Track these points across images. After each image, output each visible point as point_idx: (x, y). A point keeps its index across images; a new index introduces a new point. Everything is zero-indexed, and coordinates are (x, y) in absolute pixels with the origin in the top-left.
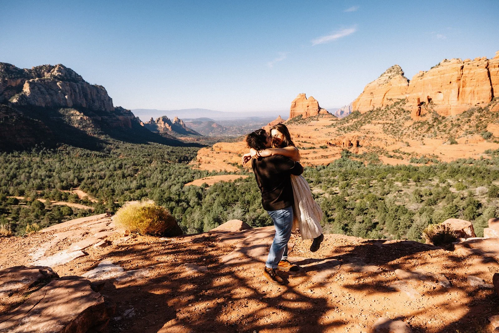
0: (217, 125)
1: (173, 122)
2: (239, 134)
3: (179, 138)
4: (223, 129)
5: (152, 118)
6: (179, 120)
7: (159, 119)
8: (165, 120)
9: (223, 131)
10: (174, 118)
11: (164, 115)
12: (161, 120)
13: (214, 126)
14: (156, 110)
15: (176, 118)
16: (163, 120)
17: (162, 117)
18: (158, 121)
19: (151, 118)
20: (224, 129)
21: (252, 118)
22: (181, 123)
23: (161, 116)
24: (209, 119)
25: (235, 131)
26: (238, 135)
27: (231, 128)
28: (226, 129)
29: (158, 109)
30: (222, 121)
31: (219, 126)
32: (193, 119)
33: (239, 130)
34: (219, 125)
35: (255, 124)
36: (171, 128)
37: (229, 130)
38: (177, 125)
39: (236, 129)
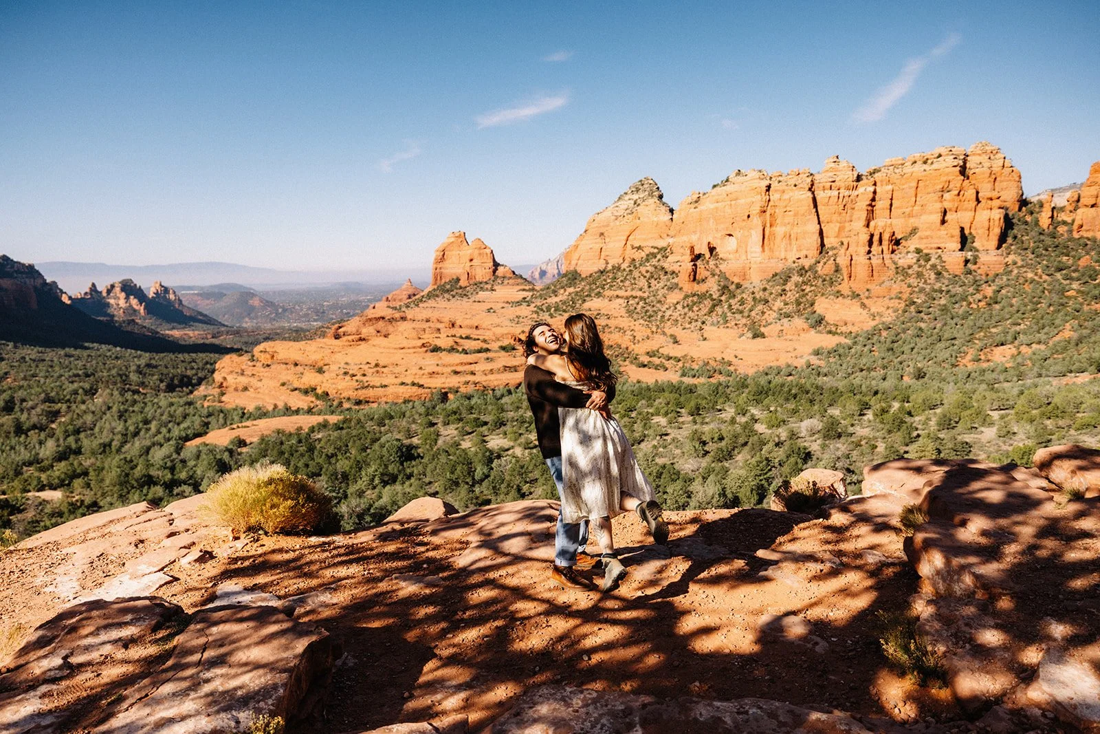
0: (262, 300)
1: (151, 295)
2: (315, 320)
3: (167, 332)
4: (277, 310)
5: (93, 285)
6: (166, 290)
7: (113, 286)
8: (129, 289)
9: (277, 314)
10: (153, 285)
11: (127, 277)
12: (117, 289)
13: (255, 302)
14: (103, 264)
15: (158, 285)
16: (123, 290)
17: (120, 282)
18: (109, 292)
19: (90, 285)
20: (280, 310)
21: (344, 284)
22: (172, 297)
23: (117, 279)
24: (241, 286)
25: (306, 315)
26: (315, 323)
27: (297, 307)
28: (285, 310)
29: (108, 264)
30: (274, 292)
31: (268, 304)
32: (202, 288)
33: (317, 312)
34: (267, 302)
35: (353, 297)
36: (144, 309)
37: (292, 312)
38: (162, 301)
39: (310, 309)
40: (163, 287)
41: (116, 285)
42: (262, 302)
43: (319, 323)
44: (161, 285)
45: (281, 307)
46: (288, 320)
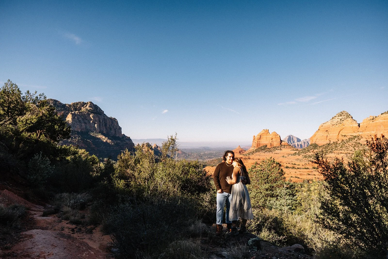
0: (181, 151)
1: (153, 148)
2: (199, 159)
4: (186, 155)
6: (158, 147)
8: (148, 145)
9: (187, 156)
10: (154, 145)
11: (147, 142)
12: (145, 146)
17: (146, 144)
18: (143, 146)
19: (139, 144)
20: (187, 155)
21: (204, 147)
22: (159, 149)
25: (196, 157)
26: (200, 160)
27: (192, 154)
28: (189, 155)
30: (182, 149)
31: (183, 153)
33: (199, 156)
35: (209, 152)
37: (191, 156)
38: (156, 150)
39: (197, 155)
40: (157, 146)
43: (201, 160)
45: (187, 154)
46: (191, 158)
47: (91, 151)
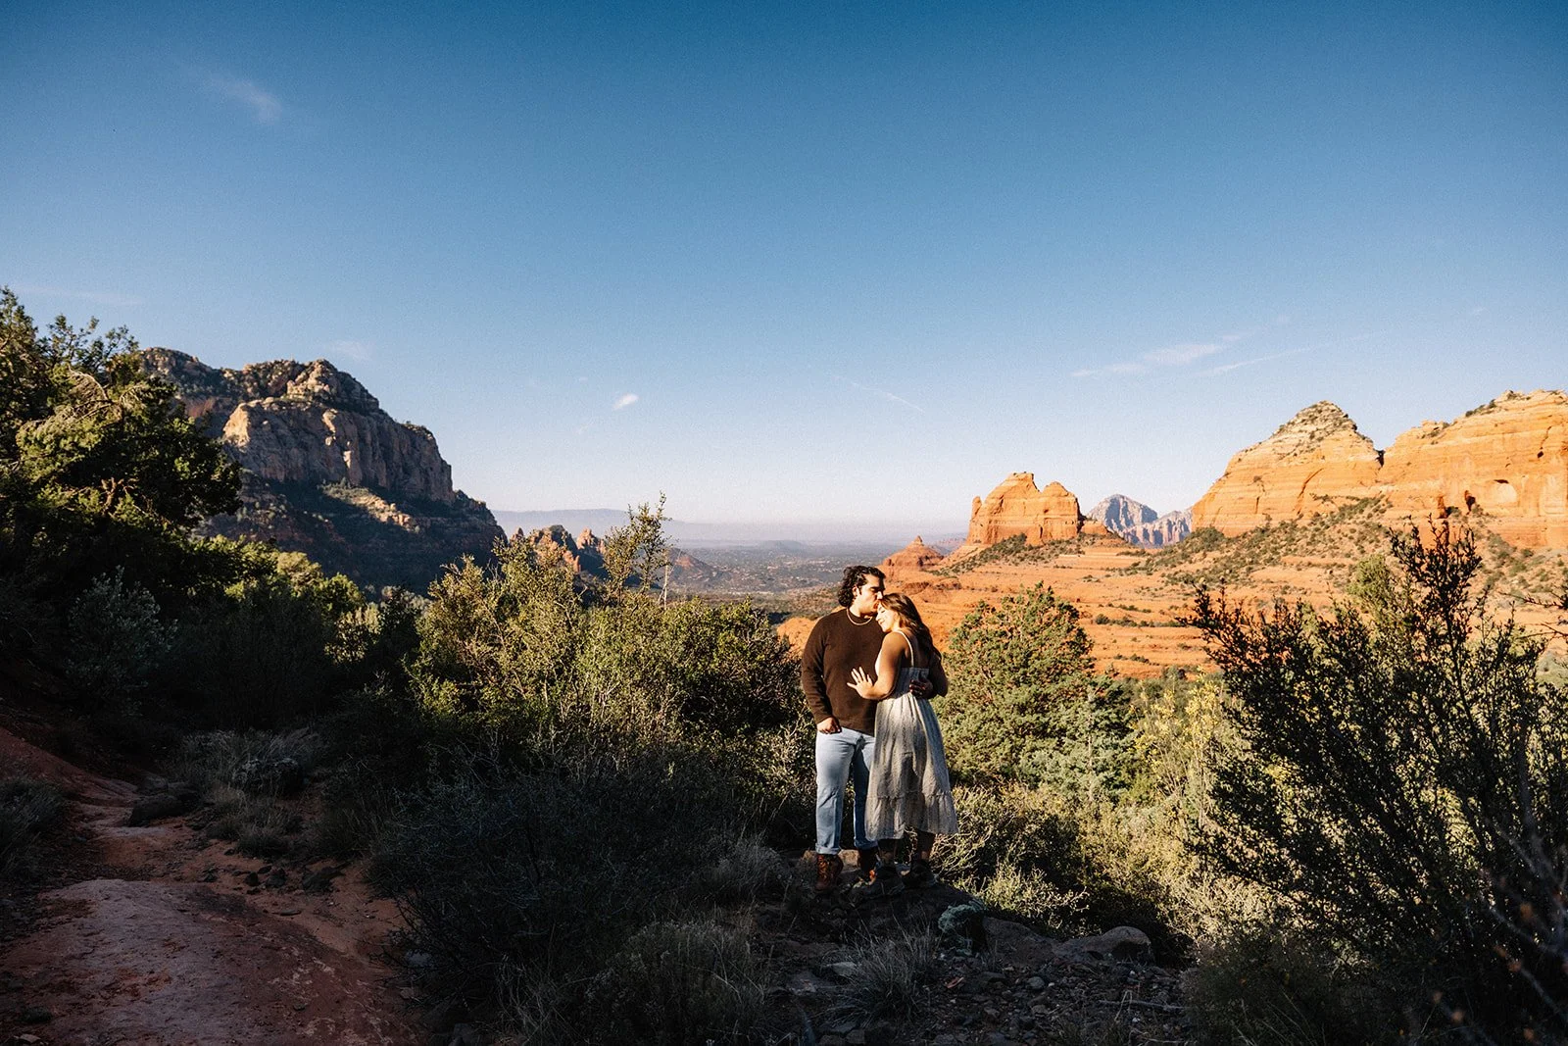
0: (691, 559)
1: (579, 546)
2: (763, 589)
4: (711, 573)
5: (520, 531)
6: (597, 541)
7: (541, 534)
8: (557, 534)
9: (712, 579)
10: (582, 533)
11: (556, 524)
12: (547, 538)
13: (684, 562)
15: (587, 534)
16: (554, 539)
17: (551, 529)
18: (537, 540)
19: (518, 530)
20: (714, 574)
21: (779, 543)
22: (601, 549)
23: (545, 526)
25: (750, 581)
26: (765, 593)
27: (735, 571)
28: (720, 574)
30: (695, 551)
31: (699, 565)
33: (762, 578)
34: (698, 562)
35: (800, 562)
36: (578, 564)
37: (730, 578)
38: (590, 554)
39: (752, 574)
40: (592, 536)
41: (546, 532)
42: (691, 562)
43: (769, 592)
44: (590, 534)
45: (715, 570)
46: (727, 587)
47: (328, 560)
